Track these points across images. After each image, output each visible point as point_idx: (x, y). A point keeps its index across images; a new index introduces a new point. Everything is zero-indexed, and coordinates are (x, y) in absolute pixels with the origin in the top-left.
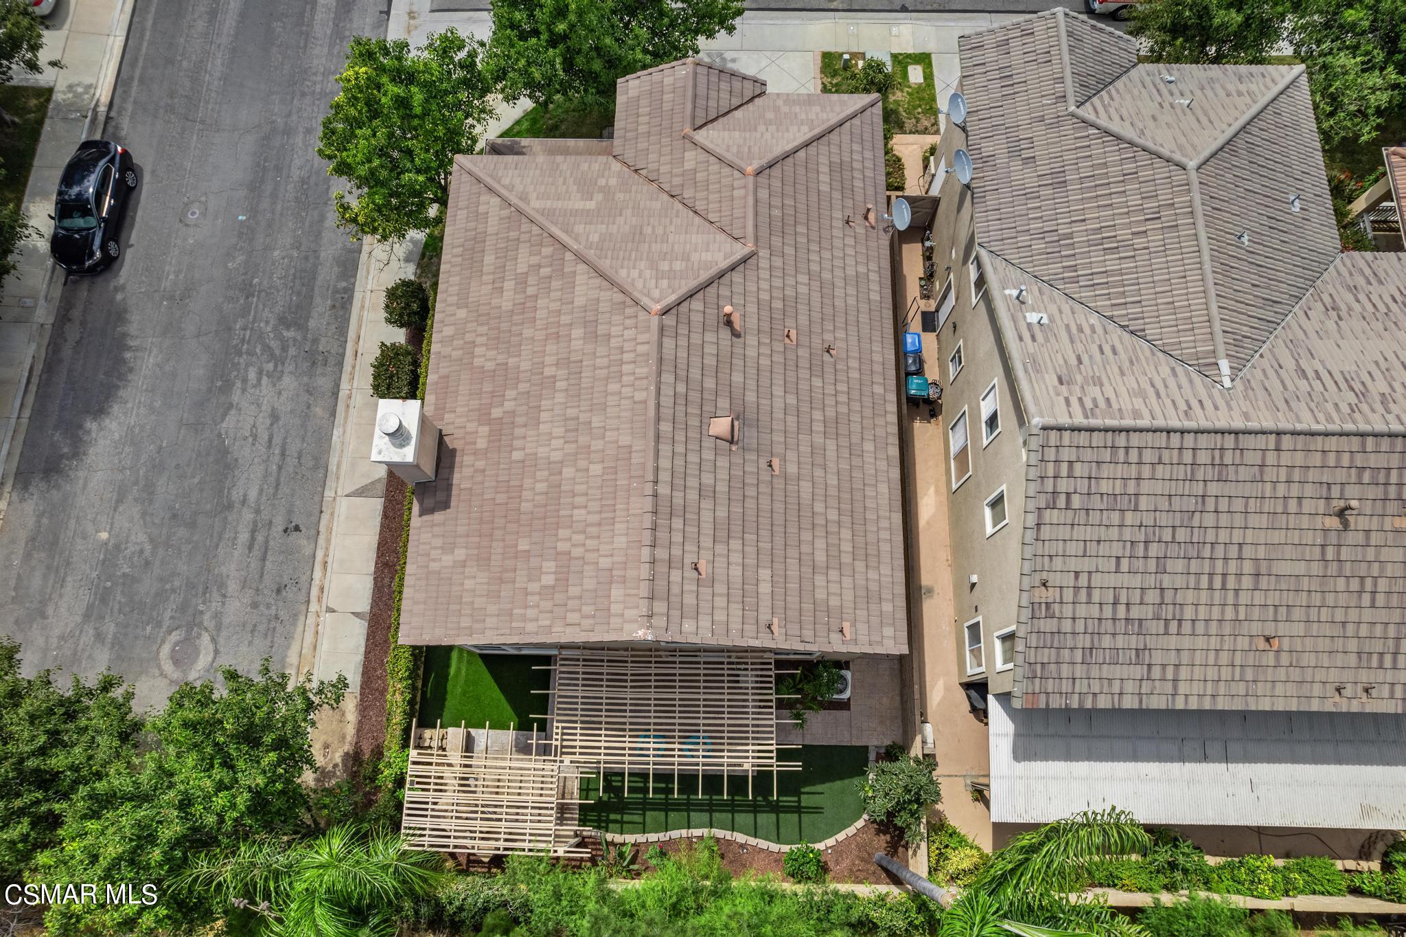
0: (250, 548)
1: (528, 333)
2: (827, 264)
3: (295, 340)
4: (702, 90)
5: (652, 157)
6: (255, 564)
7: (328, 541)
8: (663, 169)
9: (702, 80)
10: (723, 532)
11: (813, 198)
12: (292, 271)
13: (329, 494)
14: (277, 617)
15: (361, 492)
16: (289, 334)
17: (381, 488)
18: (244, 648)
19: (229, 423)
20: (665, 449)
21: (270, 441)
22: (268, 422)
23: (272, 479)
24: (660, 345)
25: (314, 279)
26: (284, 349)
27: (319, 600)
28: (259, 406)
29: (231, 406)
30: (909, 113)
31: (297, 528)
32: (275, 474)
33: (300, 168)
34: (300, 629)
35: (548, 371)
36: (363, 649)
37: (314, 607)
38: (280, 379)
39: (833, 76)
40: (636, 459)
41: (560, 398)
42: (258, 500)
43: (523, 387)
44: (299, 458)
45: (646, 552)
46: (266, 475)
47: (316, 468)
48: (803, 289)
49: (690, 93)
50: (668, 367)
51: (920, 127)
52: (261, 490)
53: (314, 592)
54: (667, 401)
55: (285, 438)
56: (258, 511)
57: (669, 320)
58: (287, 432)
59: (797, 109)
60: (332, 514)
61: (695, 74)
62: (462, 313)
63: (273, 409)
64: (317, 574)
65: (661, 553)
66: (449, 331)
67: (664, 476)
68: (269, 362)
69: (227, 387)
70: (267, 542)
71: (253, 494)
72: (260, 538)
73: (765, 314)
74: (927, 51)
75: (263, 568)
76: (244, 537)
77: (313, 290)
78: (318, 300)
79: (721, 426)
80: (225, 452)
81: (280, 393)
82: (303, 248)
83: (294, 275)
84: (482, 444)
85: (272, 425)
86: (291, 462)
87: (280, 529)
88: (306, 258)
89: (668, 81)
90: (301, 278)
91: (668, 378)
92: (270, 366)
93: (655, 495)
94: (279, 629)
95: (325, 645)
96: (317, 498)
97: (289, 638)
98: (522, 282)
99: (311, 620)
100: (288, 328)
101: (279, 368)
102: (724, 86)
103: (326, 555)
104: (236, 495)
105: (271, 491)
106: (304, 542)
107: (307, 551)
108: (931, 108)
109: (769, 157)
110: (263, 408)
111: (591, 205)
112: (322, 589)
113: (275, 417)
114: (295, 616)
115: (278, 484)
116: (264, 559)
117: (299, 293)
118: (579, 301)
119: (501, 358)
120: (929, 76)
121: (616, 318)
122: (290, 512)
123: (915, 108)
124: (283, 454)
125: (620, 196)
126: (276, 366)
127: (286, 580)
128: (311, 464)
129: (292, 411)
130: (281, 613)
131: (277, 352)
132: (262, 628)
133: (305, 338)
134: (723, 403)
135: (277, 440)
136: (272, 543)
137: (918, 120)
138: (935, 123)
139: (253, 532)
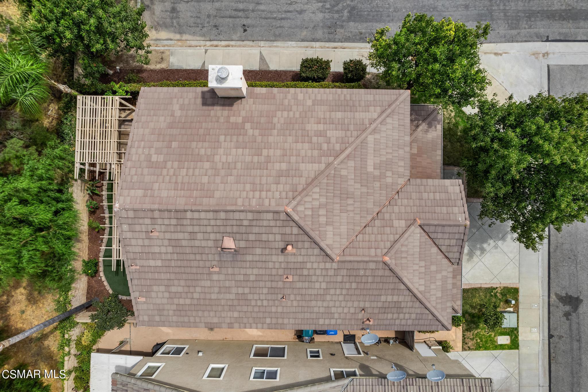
0: (236, 10)
1: (290, 139)
2: (335, 298)
3: (342, 16)
4: (447, 229)
5: (405, 201)
6: (228, 13)
7: (240, 46)
8: (396, 209)
9: (456, 230)
10: (175, 243)
11: (375, 292)
12: (381, 10)
13: (262, 43)
14: (203, 27)
15: (262, 59)
16: (346, 13)
17: (264, 68)
18: (189, 14)
20: (210, 215)
21: (289, 12)
22: (298, 9)
23: (269, 15)
24: (267, 212)
25: (377, 22)
26: (337, 12)
27: (212, 46)
28: (307, 4)
30: (476, 335)
31: (245, 31)
32: (272, 16)
33: (443, 5)
34: (198, 38)
35: (265, 152)
36: (188, 68)
37: (208, 43)
38: (321, 12)
39: (501, 294)
40: (205, 201)
41: (248, 159)
42: (259, 10)
43: (259, 139)
44: (280, 27)
45: (156, 207)
46: (271, 12)
47: (275, 35)
48: (317, 285)
49: (444, 223)
50: (256, 216)
51: (467, 340)
52: (263, 11)
53: (215, 43)
54: (237, 215)
55: (290, 19)
56: (253, 11)
57: (283, 216)
58: (293, 19)
59: (439, 283)
60: (252, 46)
61: (459, 226)
62: (309, 103)
63: (305, 11)
64: (223, 43)
65: (157, 214)
66: (300, 96)
67: (196, 215)
68: (330, 5)
70: (238, 17)
71: (262, 7)
72: (240, 14)
73: (298, 266)
74: (520, 347)
75: (226, 17)
76: (241, 6)
77: (370, 22)
78: (365, 25)
79: (229, 243)
81: (313, 13)
82: (394, 13)
83: (379, 11)
84: (232, 119)
85: (297, 11)
86: (278, 23)
87: (245, 23)
88: (389, 16)
89: (456, 210)
90: (377, 15)
91: (250, 216)
92: (328, 6)
93: (186, 211)
94: (198, 29)
95: (190, 51)
96: (260, 38)
97: (194, 34)
98: (321, 134)
99: (202, 43)
100: (349, 12)
101: (327, 11)
102: (453, 242)
103: (232, 46)
105: (263, 16)
106: (238, 35)
107: (234, 37)
108: (480, 347)
109: (397, 270)
110: (306, 6)
111: (370, 169)
112: (216, 46)
113: (301, 12)
114: (204, 35)
115: (267, 19)
116: (230, 17)
117: (368, 15)
118: (302, 166)
119: (278, 126)
120: (502, 347)
121: (288, 187)
122: (253, 26)
123: (480, 338)
124: (282, 19)
125: (377, 184)
126: (328, 9)
127: (221, 29)
128: (277, 33)
129: (304, 20)
130: (205, 29)
131: (336, 9)
132: (199, 21)
133: (343, 21)
134: (242, 244)
135: (289, 15)
136: (238, 20)
137: (472, 339)
138: (470, 349)
139: (243, 10)
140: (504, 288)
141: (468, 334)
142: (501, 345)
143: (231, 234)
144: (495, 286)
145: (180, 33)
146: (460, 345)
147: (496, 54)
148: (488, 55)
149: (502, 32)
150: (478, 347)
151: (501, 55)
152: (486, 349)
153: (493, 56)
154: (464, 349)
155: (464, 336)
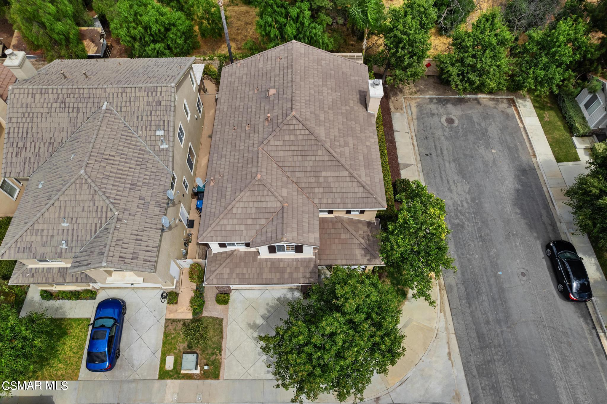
0: (441, 149)
3: (453, 219)
4: (280, 226)
6: (438, 144)
7: (415, 152)
9: (279, 232)
10: (273, 69)
11: (234, 179)
13: (420, 166)
14: (424, 131)
15: (408, 166)
16: (456, 221)
17: (401, 167)
18: (432, 123)
19: (467, 187)
21: (448, 182)
22: (451, 188)
23: (442, 169)
26: (456, 215)
27: (412, 136)
28: (458, 194)
29: (469, 193)
31: (427, 155)
32: (442, 171)
33: (483, 301)
34: (416, 128)
36: (393, 123)
37: (413, 134)
38: (454, 204)
39: (215, 359)
42: (444, 163)
44: (435, 177)
45: (294, 56)
46: (445, 170)
47: (427, 174)
48: (242, 144)
49: (284, 225)
50: (289, 100)
51: (175, 324)
52: (445, 165)
53: (414, 138)
54: (290, 91)
55: (443, 183)
56: (443, 159)
57: (289, 112)
58: (443, 185)
60: (416, 160)
61: (282, 234)
62: (368, 144)
63: (452, 193)
64: (415, 143)
65: (290, 58)
66: (372, 140)
67: (290, 73)
68: (460, 210)
69: (473, 200)
70: (436, 151)
71: (447, 165)
72: (439, 152)
73: (256, 130)
74: (160, 380)
75: (435, 144)
76: (445, 152)
79: (272, 91)
80: (463, 177)
81: (451, 198)
86: (437, 175)
87: (433, 155)
89: (295, 234)
91: (289, 97)
92: (459, 208)
93: (292, 69)
94: (422, 128)
95: (406, 123)
96: (423, 164)
97: (418, 126)
99: (413, 131)
101: (455, 208)
102: (269, 235)
103: (414, 148)
104: (453, 164)
105: (441, 166)
106: (423, 151)
107: (421, 149)
108: (166, 337)
110: (455, 193)
112: (412, 139)
113: (450, 190)
114: (418, 131)
115: (439, 168)
116: (435, 146)
122: (432, 160)
123: (175, 337)
124: (441, 178)
126: (457, 208)
127: (425, 141)
128: (430, 175)
129: (444, 192)
131: (459, 214)
132: (428, 128)
133: (450, 220)
134: (271, 99)
135: (446, 182)
136: (434, 150)
137: (175, 329)
138: (166, 327)
139: (442, 153)
140: (220, 363)
141: (180, 325)
142: (165, 360)
143: (278, 92)
144: (223, 353)
145: (417, 119)
146: (172, 316)
147: (449, 354)
148: (446, 346)
149: (472, 359)
150: (166, 335)
151: (450, 359)
152: (164, 343)
153: (447, 351)
154: (167, 320)
155: (179, 320)
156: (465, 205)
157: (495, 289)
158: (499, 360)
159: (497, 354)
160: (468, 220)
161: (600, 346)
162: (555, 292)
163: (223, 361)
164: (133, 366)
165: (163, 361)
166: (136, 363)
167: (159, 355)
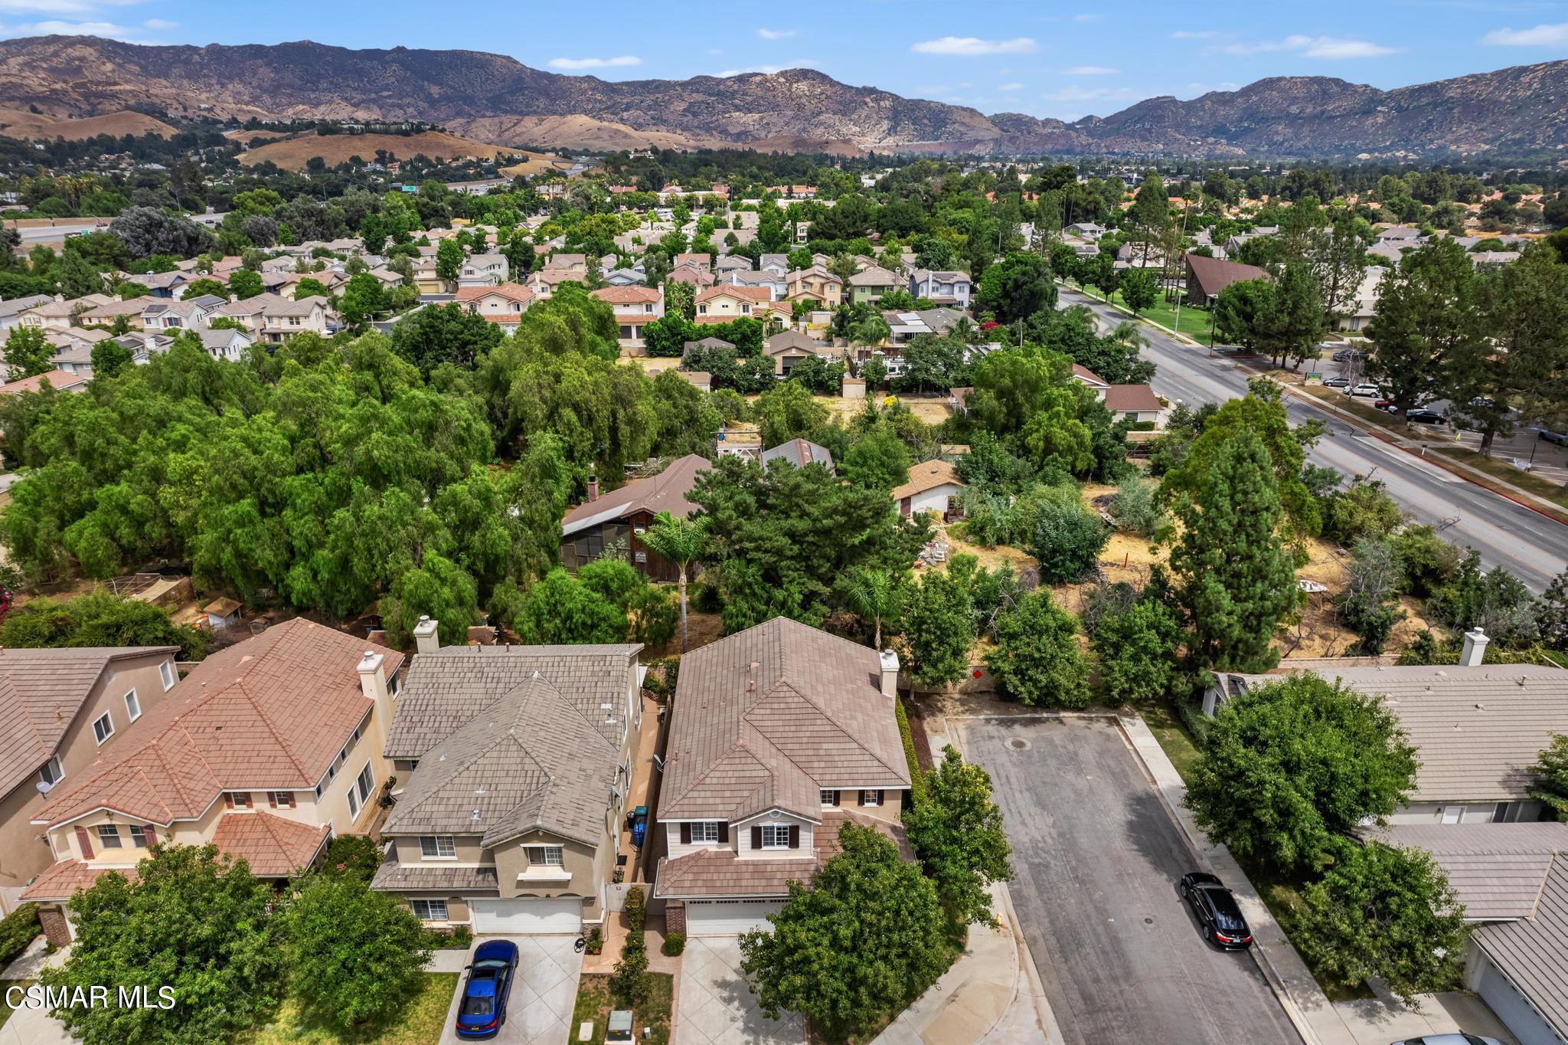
0: (1007, 777)
3: (1032, 857)
6: (1002, 772)
12: (1055, 892)
14: (980, 756)
16: (1037, 861)
18: (991, 747)
19: (1050, 820)
21: (1020, 814)
23: (1010, 800)
26: (1036, 853)
29: (1054, 826)
32: (1010, 803)
38: (1031, 840)
46: (1015, 802)
51: (595, 981)
52: (1014, 796)
55: (1012, 816)
56: (1011, 789)
58: (1013, 819)
63: (1027, 827)
68: (1043, 847)
69: (1061, 835)
70: (1000, 779)
71: (1018, 795)
72: (1004, 780)
75: (997, 771)
76: (1013, 780)
77: (1035, 883)
78: (1029, 878)
80: (1043, 808)
81: (1027, 834)
82: (1056, 905)
83: (1053, 890)
85: (1024, 821)
87: (995, 784)
88: (1050, 900)
90: (1047, 888)
92: (1040, 845)
94: (976, 753)
97: (970, 751)
100: (1040, 864)
101: (1034, 845)
104: (1027, 794)
105: (1008, 796)
110: (1033, 827)
114: (971, 757)
115: (1006, 798)
116: (998, 774)
117: (1043, 880)
124: (1010, 810)
126: (1037, 846)
129: (1015, 827)
131: (1040, 852)
132: (986, 753)
135: (1017, 815)
136: (997, 779)
137: (596, 988)
138: (581, 985)
139: (1009, 782)
140: (669, 1032)
141: (605, 981)
142: (578, 1028)
143: (762, 665)
144: (672, 1018)
145: (968, 743)
146: (591, 970)
147: (1039, 1022)
148: (1033, 1011)
149: (1077, 1027)
150: (581, 994)
151: (1040, 1027)
152: (578, 1005)
153: (1034, 1017)
154: (583, 975)
155: (603, 976)
156: (1050, 841)
157: (1104, 939)
158: (1119, 1028)
159: (1115, 1019)
160: (1055, 858)
161: (1278, 1007)
162: (1201, 942)
163: (672, 1029)
164: (525, 1035)
165: (575, 1029)
166: (531, 1032)
167: (569, 1021)
